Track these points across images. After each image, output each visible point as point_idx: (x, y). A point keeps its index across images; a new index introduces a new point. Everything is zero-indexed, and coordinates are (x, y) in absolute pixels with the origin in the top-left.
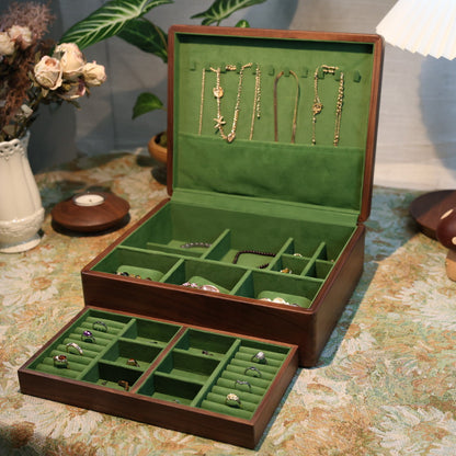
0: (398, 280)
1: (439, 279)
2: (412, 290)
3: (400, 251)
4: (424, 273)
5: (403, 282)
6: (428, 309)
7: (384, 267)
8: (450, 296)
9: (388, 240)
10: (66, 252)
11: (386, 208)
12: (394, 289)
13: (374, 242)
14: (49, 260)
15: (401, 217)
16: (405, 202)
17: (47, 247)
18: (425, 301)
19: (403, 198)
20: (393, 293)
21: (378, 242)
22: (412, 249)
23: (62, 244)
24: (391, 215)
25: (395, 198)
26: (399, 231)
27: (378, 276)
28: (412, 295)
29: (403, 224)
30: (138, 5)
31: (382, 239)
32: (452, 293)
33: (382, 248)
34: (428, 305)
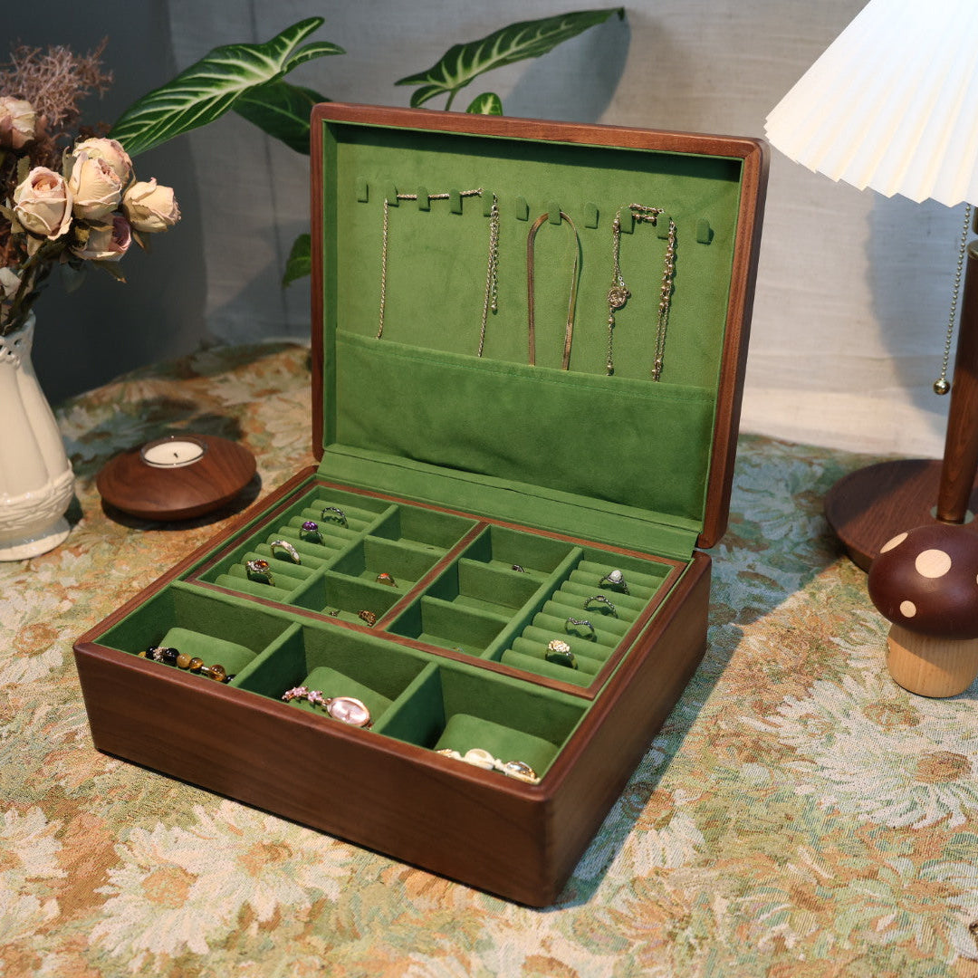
0: (778, 676)
1: (870, 680)
2: (806, 707)
3: (794, 601)
4: (840, 660)
5: (789, 684)
6: (834, 759)
7: (755, 641)
8: (889, 726)
9: (774, 573)
10: (110, 564)
11: (782, 492)
12: (767, 698)
13: (742, 575)
14: (72, 581)
15: (810, 515)
16: (821, 480)
17: (76, 550)
18: (830, 738)
19: (819, 471)
20: (763, 709)
21: (751, 576)
22: (822, 596)
23: (106, 546)
24: (789, 508)
25: (802, 469)
26: (799, 550)
27: (736, 664)
28: (804, 720)
29: (811, 534)
30: (275, 55)
31: (761, 569)
32: (895, 718)
33: (756, 592)
34: (836, 749)
